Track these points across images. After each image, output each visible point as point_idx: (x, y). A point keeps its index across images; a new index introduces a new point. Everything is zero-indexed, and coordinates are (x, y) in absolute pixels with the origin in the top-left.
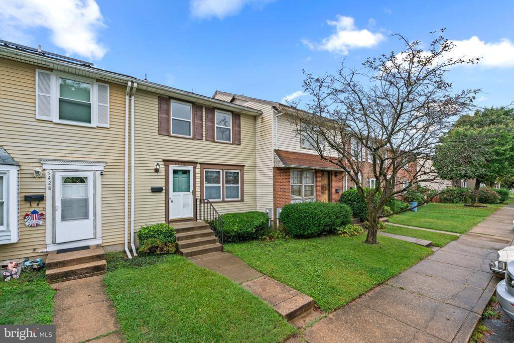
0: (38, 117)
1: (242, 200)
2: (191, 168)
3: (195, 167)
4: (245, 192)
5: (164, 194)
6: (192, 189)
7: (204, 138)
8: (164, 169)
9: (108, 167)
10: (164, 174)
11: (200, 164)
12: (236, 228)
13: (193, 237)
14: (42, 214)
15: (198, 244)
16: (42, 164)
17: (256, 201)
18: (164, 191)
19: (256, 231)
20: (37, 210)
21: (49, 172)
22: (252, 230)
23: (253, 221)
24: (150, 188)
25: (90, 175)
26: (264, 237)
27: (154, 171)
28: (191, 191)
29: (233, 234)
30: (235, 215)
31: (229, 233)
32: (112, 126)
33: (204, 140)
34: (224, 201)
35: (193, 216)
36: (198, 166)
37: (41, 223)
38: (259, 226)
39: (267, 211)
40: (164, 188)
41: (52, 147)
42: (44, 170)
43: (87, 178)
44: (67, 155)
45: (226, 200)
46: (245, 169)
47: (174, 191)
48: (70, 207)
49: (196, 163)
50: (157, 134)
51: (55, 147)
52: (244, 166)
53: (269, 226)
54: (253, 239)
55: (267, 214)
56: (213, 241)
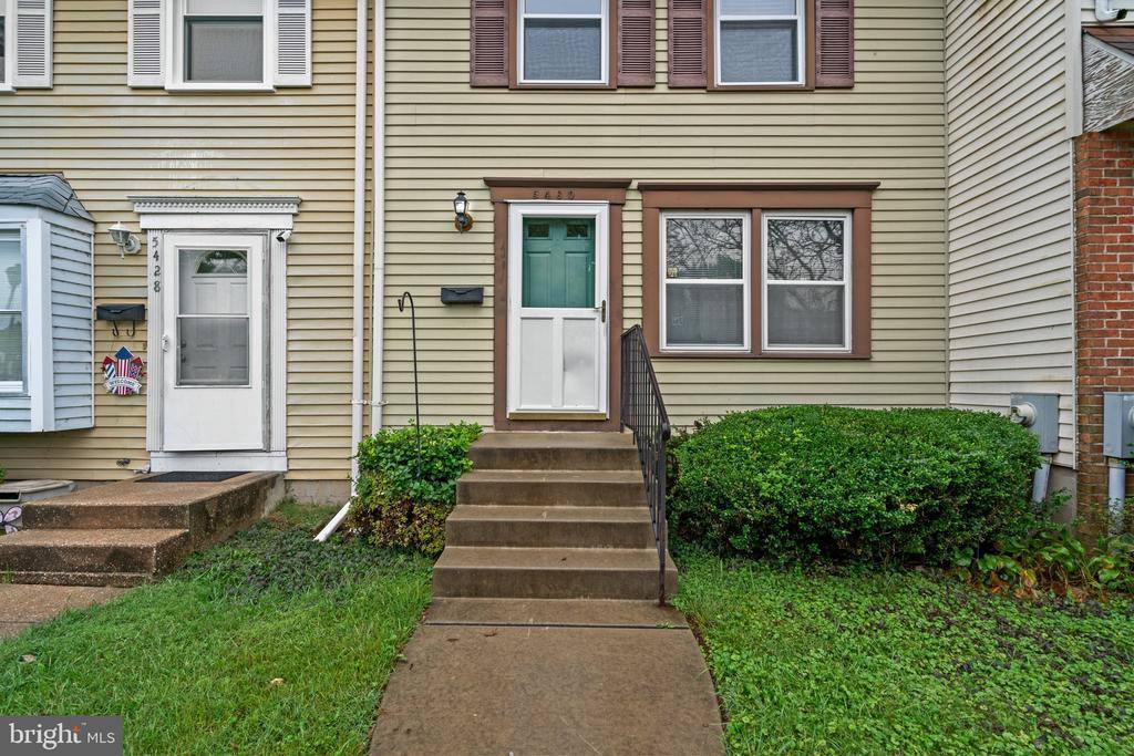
0: (133, 80)
1: (862, 355)
2: (599, 211)
3: (616, 207)
4: (875, 313)
5: (490, 313)
6: (602, 293)
7: (661, 78)
8: (490, 216)
9: (305, 217)
10: (490, 238)
11: (642, 188)
12: (771, 480)
13: (536, 493)
14: (138, 362)
15: (540, 534)
16: (140, 214)
17: (946, 362)
18: (489, 302)
19: (927, 516)
20: (129, 347)
21: (155, 239)
22: (891, 505)
23: (904, 450)
24: (438, 291)
25: (254, 245)
26: (992, 563)
27: (452, 227)
28: (598, 304)
29: (755, 514)
30: (789, 415)
31: (724, 503)
32: (320, 79)
33: (662, 88)
34: (757, 356)
35: (604, 410)
36: (634, 202)
37: (136, 387)
38: (954, 490)
39: (1026, 409)
40: (489, 291)
41: (163, 164)
42: (145, 231)
43: (245, 253)
44: (199, 185)
45: (766, 347)
46: (876, 205)
47: (526, 302)
48: (212, 346)
49: (624, 185)
50: (466, 88)
51: (172, 165)
52: (871, 188)
53: (1040, 495)
54: (910, 561)
55: (1026, 423)
56: (632, 535)
